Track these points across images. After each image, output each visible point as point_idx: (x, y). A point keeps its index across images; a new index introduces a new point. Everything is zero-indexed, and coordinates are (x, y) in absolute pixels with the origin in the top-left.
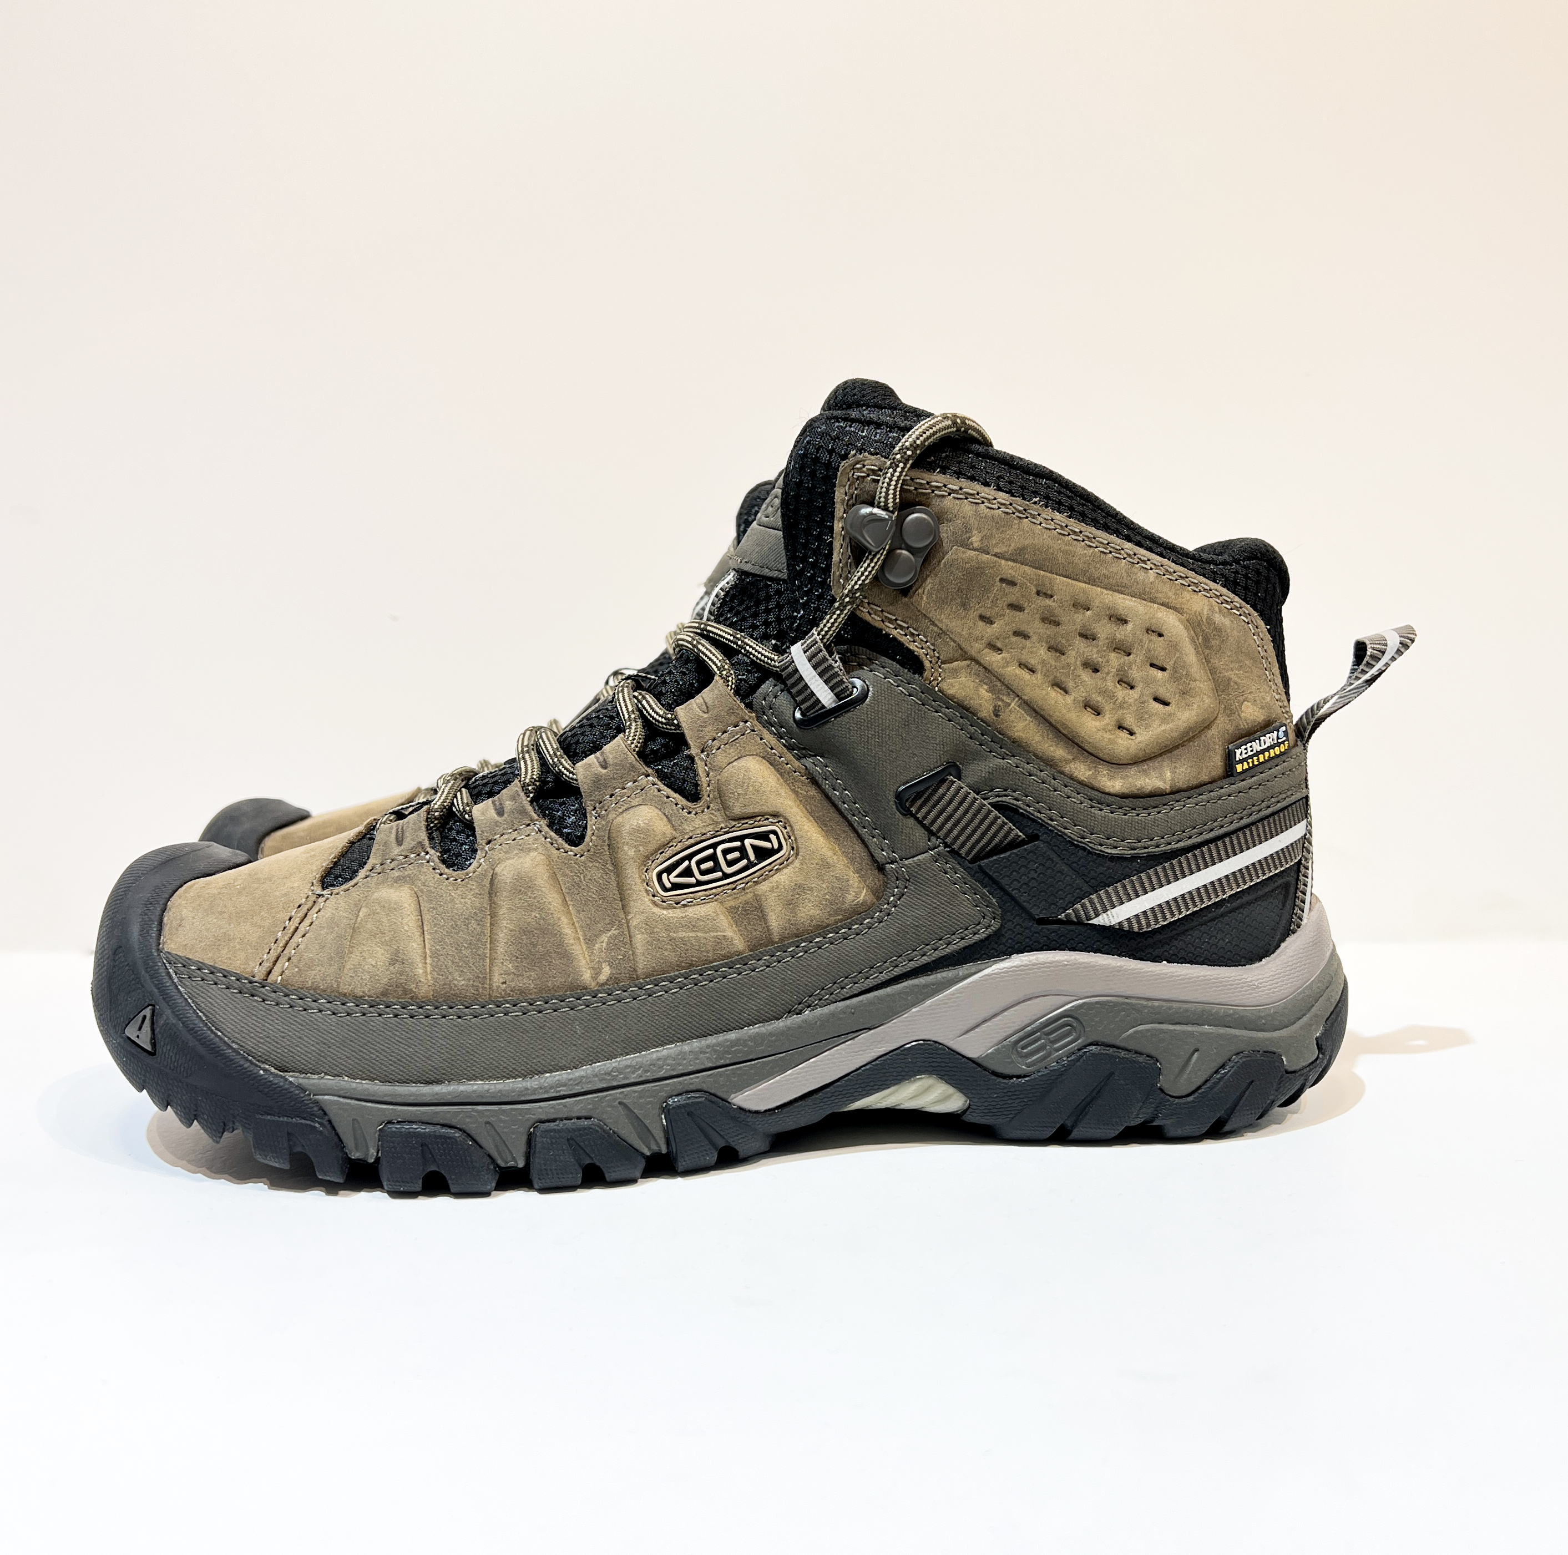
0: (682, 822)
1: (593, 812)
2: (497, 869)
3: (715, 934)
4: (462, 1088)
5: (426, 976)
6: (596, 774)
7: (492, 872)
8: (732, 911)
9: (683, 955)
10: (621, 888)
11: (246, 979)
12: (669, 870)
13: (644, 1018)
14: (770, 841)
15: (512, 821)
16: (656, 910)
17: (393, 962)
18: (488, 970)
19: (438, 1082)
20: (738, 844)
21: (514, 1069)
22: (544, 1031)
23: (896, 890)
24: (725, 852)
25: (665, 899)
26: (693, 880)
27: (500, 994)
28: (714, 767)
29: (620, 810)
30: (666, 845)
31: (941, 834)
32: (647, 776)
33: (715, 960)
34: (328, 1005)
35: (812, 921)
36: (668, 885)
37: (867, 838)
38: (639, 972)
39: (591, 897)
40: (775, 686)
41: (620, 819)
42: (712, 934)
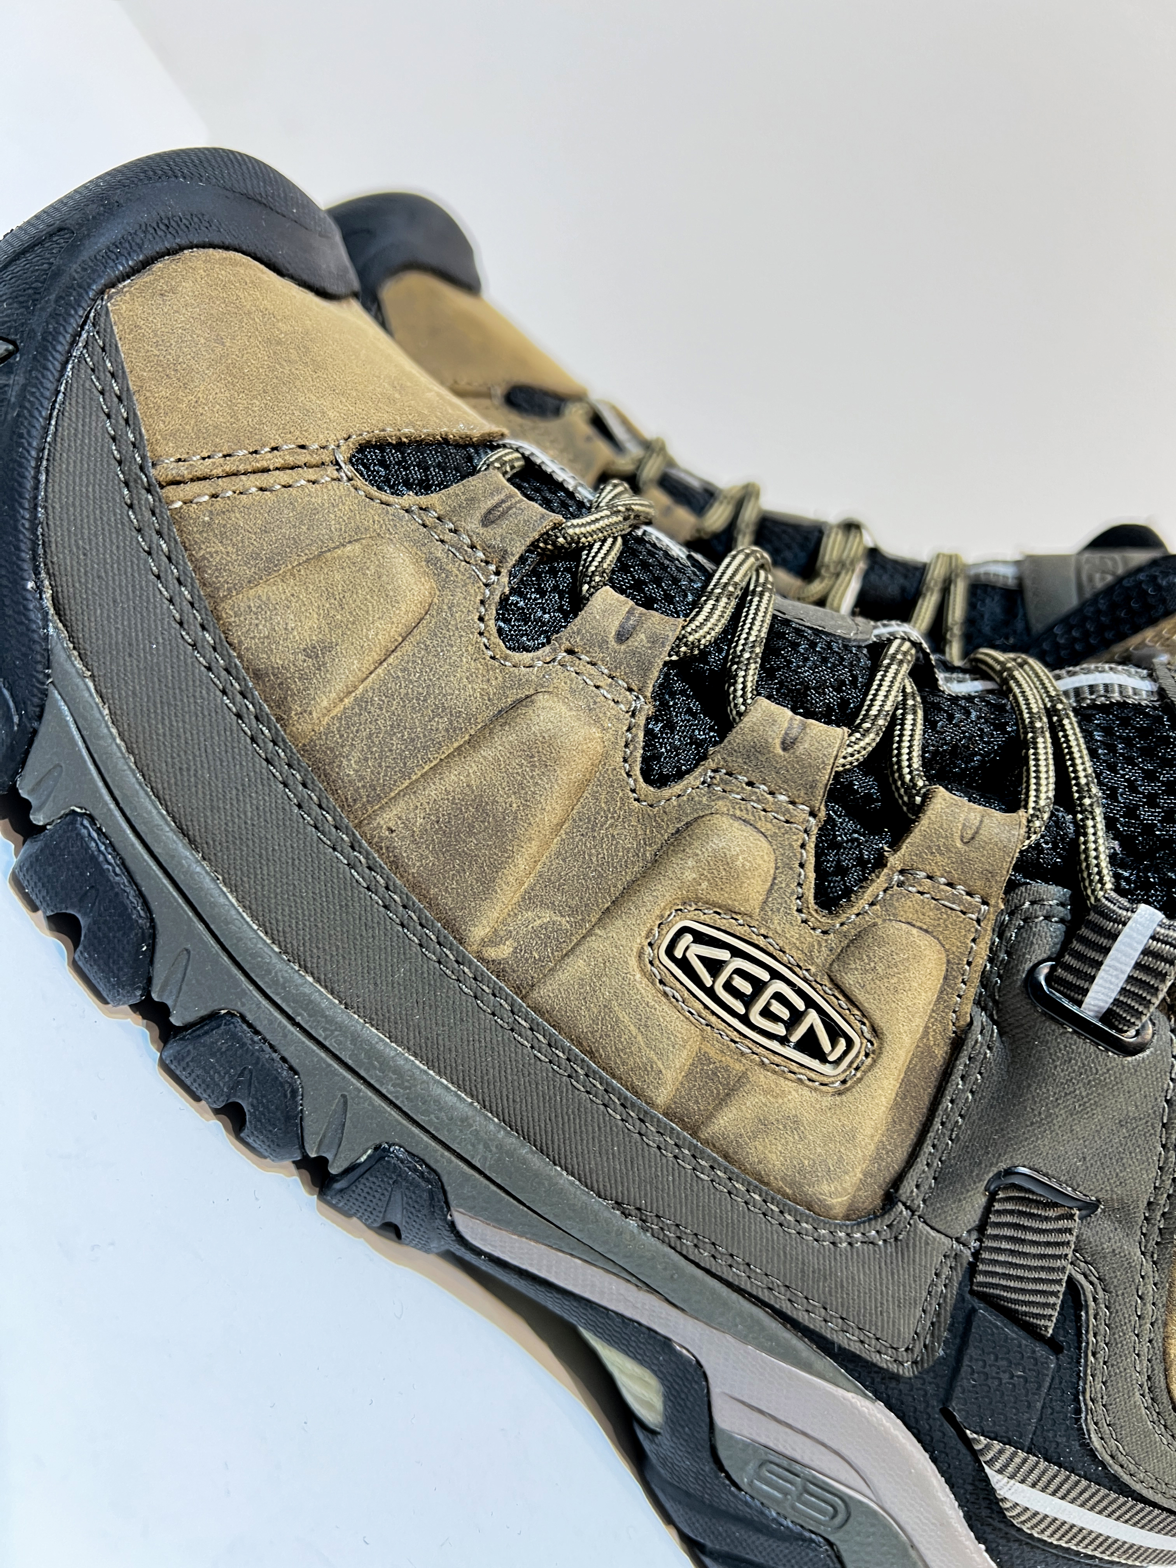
0: (778, 910)
1: (710, 773)
2: (540, 696)
3: (655, 1058)
4: (207, 882)
5: (324, 715)
6: (767, 742)
7: (532, 691)
8: (702, 1058)
9: (598, 1035)
10: (630, 890)
11: (143, 457)
12: (700, 938)
13: (477, 1045)
14: (834, 1044)
15: (621, 663)
16: (633, 962)
17: (311, 652)
18: (392, 794)
19: (192, 843)
20: (800, 1005)
21: (284, 932)
22: (364, 934)
23: (873, 1232)
24: (778, 997)
25: (657, 962)
26: (708, 981)
27: (373, 837)
28: (891, 905)
29: (738, 813)
30: (732, 912)
31: (988, 1243)
32: (813, 814)
33: (619, 1079)
34: (187, 607)
35: (760, 1162)
36: (678, 954)
37: (922, 1160)
38: (535, 994)
39: (590, 855)
40: (1062, 904)
41: (725, 822)
42: (652, 1054)
